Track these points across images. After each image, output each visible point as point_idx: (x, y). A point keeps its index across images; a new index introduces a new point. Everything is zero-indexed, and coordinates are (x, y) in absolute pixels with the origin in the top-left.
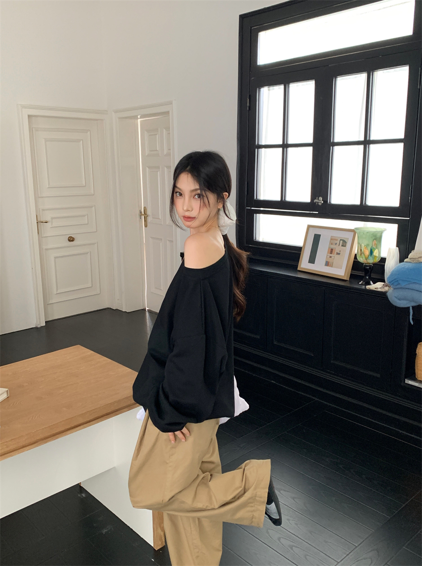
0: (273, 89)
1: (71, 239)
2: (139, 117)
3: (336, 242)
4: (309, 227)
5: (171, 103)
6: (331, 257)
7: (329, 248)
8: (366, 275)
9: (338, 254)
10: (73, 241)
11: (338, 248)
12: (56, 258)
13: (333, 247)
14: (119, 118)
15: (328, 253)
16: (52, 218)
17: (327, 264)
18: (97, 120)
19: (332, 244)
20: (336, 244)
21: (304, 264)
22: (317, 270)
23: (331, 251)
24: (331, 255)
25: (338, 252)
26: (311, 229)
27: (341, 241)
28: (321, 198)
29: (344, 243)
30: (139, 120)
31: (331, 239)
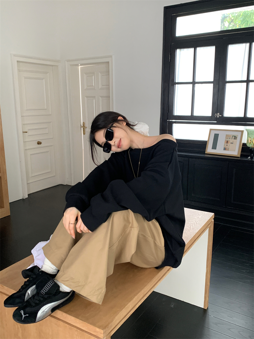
0: (183, 50)
1: (39, 143)
2: (79, 65)
3: (230, 137)
4: (211, 130)
5: (111, 57)
6: (227, 145)
7: (225, 140)
8: (251, 154)
9: (231, 143)
10: (40, 144)
11: (231, 140)
12: (31, 155)
13: (228, 140)
14: (71, 65)
15: (225, 143)
16: (29, 130)
17: (225, 149)
18: (52, 66)
19: (227, 138)
20: (230, 138)
21: (209, 150)
22: (218, 152)
23: (227, 142)
24: (227, 144)
25: (232, 142)
26: (212, 131)
27: (233, 137)
28: (218, 114)
29: (235, 138)
30: (80, 67)
31: (226, 136)
